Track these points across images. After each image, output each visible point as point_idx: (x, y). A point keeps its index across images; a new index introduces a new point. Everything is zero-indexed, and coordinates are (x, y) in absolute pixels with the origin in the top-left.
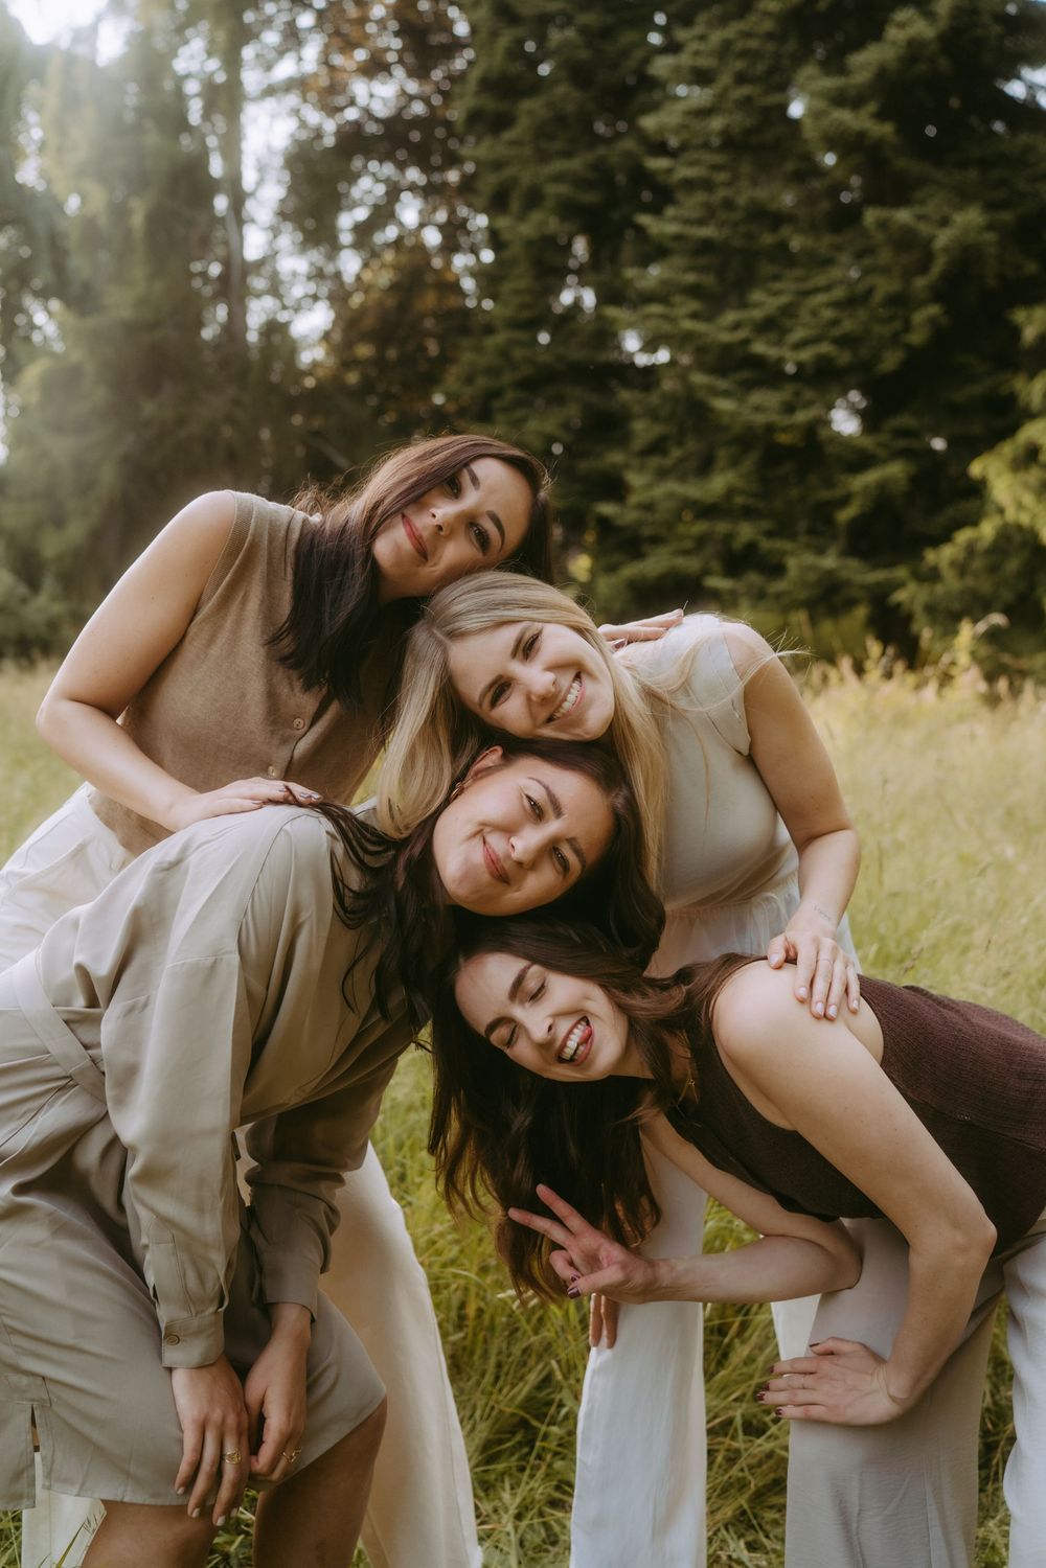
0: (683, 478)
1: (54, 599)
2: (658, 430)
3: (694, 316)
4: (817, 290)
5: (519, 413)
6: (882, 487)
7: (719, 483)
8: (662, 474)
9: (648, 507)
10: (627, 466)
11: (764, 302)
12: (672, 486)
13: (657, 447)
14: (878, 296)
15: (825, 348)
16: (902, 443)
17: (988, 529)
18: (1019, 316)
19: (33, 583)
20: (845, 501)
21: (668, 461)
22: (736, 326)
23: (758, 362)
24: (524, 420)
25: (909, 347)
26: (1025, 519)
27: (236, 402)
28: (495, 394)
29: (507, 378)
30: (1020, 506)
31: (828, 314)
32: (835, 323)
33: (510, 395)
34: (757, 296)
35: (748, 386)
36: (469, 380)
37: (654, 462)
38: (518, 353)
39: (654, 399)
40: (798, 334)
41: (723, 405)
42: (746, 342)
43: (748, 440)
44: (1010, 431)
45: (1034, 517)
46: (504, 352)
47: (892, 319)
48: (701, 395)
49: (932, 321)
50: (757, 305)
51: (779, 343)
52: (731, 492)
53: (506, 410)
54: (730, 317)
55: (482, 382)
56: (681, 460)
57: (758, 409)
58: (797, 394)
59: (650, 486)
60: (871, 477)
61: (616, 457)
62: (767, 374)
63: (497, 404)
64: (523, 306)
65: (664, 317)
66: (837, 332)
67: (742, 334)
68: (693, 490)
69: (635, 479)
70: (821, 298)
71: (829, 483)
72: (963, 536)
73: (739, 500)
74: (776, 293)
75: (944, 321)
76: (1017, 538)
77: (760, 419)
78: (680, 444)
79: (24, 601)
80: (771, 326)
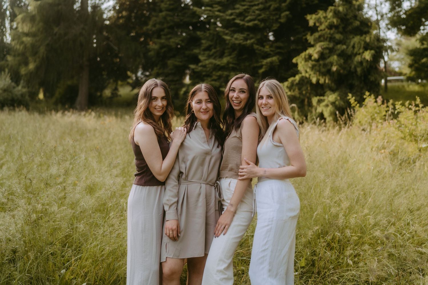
0: (215, 58)
1: (23, 87)
2: (209, 43)
3: (219, 11)
4: (255, 5)
5: (169, 36)
6: (271, 63)
7: (225, 60)
8: (209, 57)
9: (204, 66)
10: (200, 53)
11: (240, 8)
12: (212, 61)
13: (208, 49)
14: (272, 8)
15: (256, 22)
16: (278, 51)
17: (297, 78)
18: (308, 17)
19: (17, 83)
20: (261, 67)
21: (211, 53)
22: (231, 14)
23: (237, 25)
24: (170, 38)
25: (280, 23)
26: (307, 75)
27: (83, 29)
28: (162, 30)
29: (165, 25)
30: (306, 72)
31: (257, 12)
32: (260, 15)
33: (166, 31)
34: (237, 6)
35: (234, 32)
36: (154, 25)
37: (207, 53)
38: (169, 18)
39: (207, 34)
40: (249, 18)
41: (227, 38)
42: (234, 19)
43: (234, 47)
44: (305, 50)
45: (310, 75)
46: (165, 18)
47: (276, 14)
48: (221, 34)
49: (287, 15)
50: (238, 9)
51: (243, 20)
52: (228, 63)
53: (165, 35)
54: (230, 12)
55: (158, 26)
56: (215, 53)
57: (236, 39)
58: (248, 35)
59: (205, 60)
60: (269, 60)
61: (196, 51)
62: (240, 29)
63: (162, 33)
64: (170, 5)
65: (210, 11)
66: (260, 18)
67: (233, 17)
68: (218, 62)
69: (201, 58)
70: (256, 8)
71: (257, 62)
72: (291, 80)
73: (231, 65)
74: (244, 5)
75: (290, 16)
76: (306, 80)
77: (237, 42)
78: (215, 48)
79: (14, 88)
80: (241, 15)
